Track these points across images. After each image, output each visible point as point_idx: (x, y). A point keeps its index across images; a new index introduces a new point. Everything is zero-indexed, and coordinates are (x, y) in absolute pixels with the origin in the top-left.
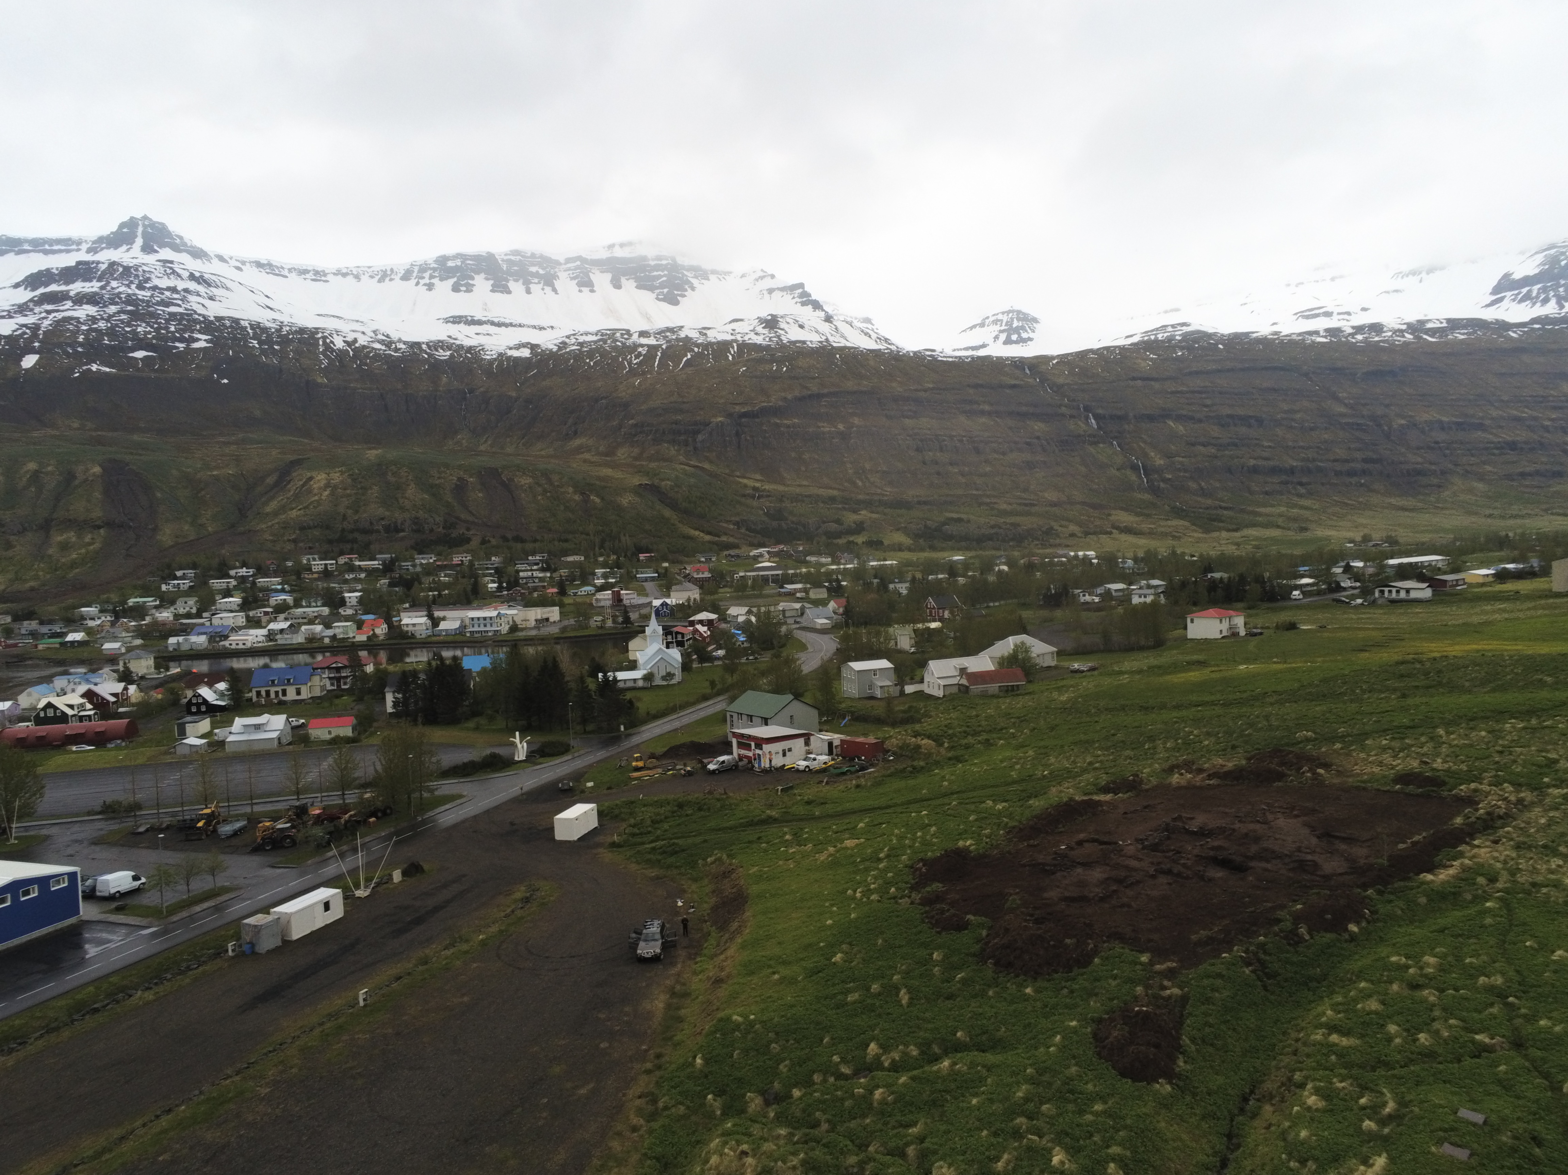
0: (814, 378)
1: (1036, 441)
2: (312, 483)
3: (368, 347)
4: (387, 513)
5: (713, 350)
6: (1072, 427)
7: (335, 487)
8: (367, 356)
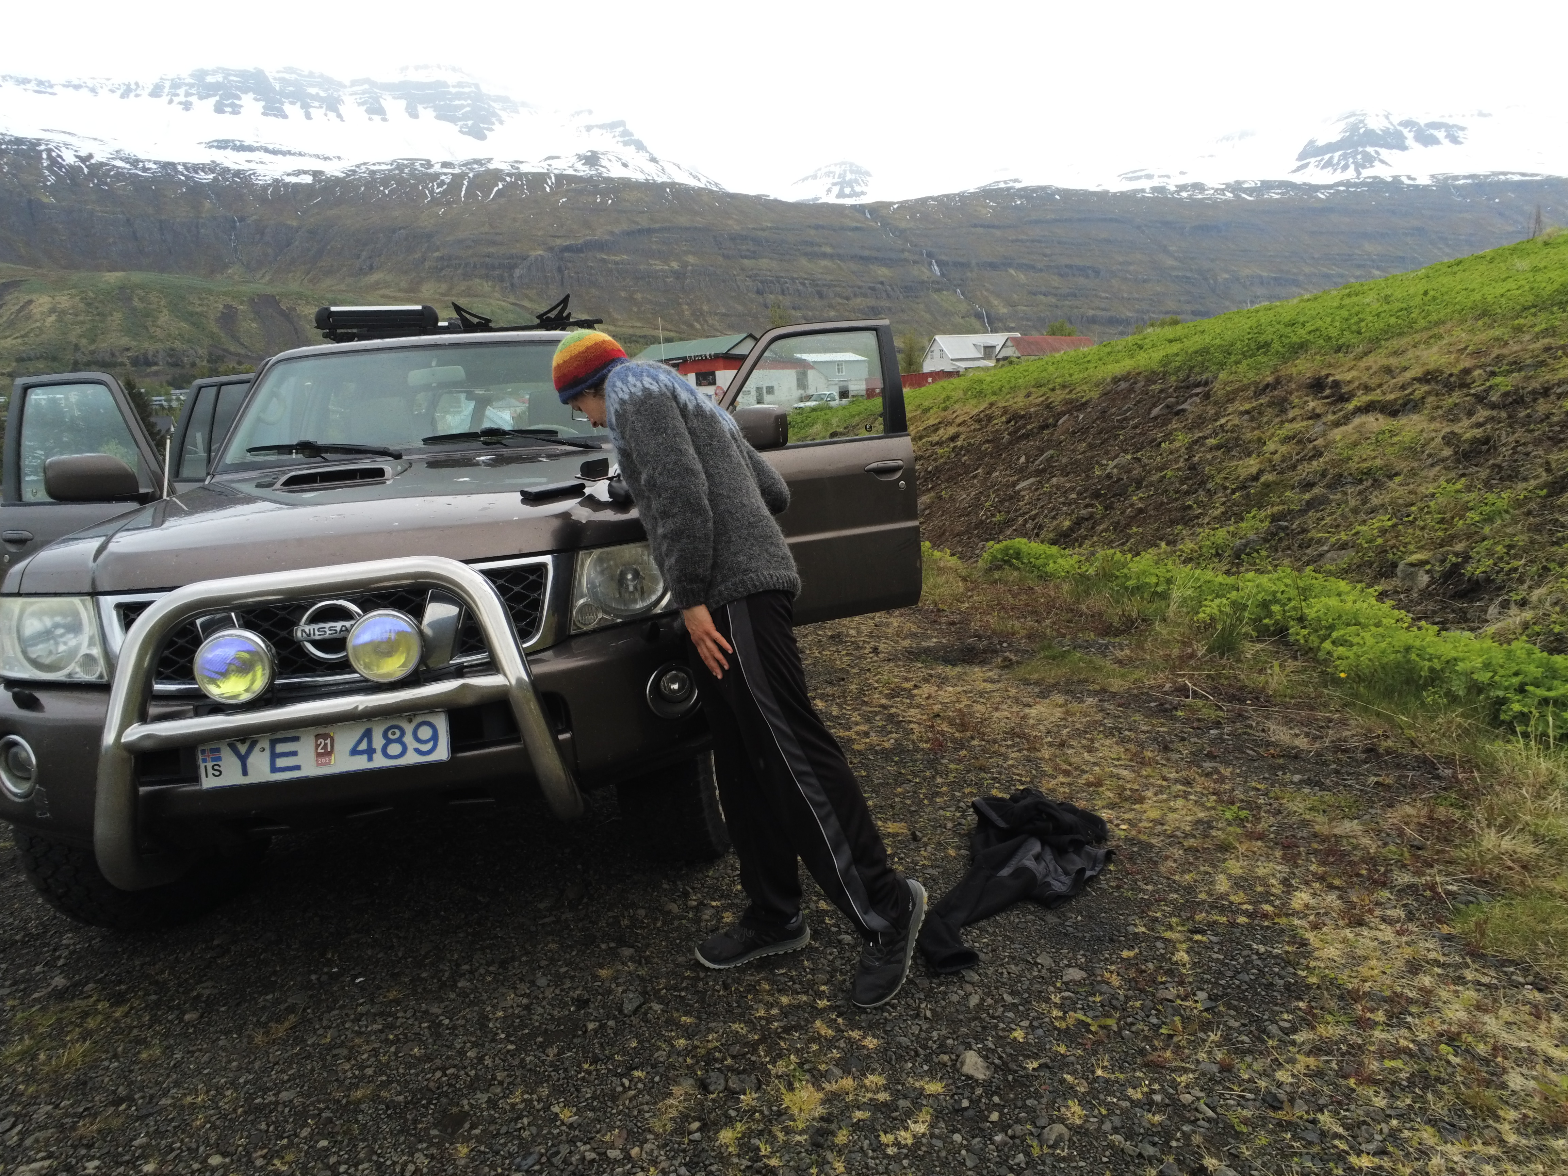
0: (644, 212)
1: (880, 286)
2: (31, 307)
3: (107, 165)
4: (133, 343)
5: (528, 180)
6: (916, 273)
7: (63, 312)
8: (107, 174)
